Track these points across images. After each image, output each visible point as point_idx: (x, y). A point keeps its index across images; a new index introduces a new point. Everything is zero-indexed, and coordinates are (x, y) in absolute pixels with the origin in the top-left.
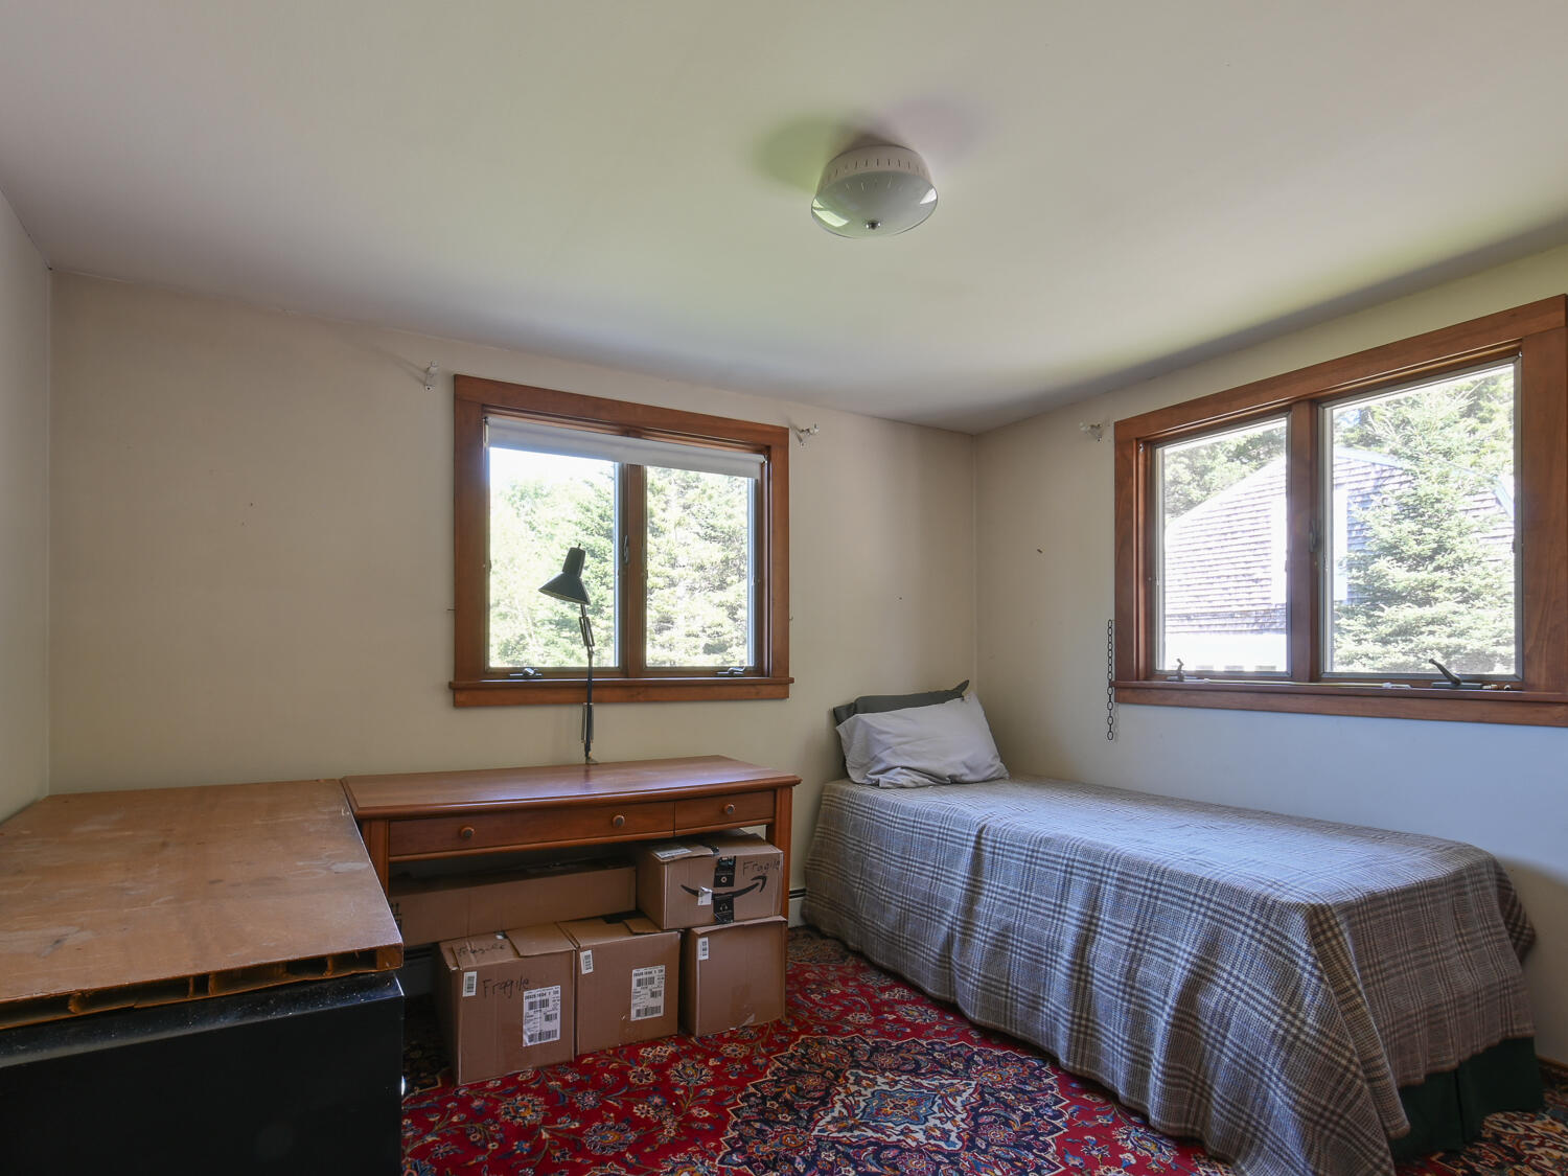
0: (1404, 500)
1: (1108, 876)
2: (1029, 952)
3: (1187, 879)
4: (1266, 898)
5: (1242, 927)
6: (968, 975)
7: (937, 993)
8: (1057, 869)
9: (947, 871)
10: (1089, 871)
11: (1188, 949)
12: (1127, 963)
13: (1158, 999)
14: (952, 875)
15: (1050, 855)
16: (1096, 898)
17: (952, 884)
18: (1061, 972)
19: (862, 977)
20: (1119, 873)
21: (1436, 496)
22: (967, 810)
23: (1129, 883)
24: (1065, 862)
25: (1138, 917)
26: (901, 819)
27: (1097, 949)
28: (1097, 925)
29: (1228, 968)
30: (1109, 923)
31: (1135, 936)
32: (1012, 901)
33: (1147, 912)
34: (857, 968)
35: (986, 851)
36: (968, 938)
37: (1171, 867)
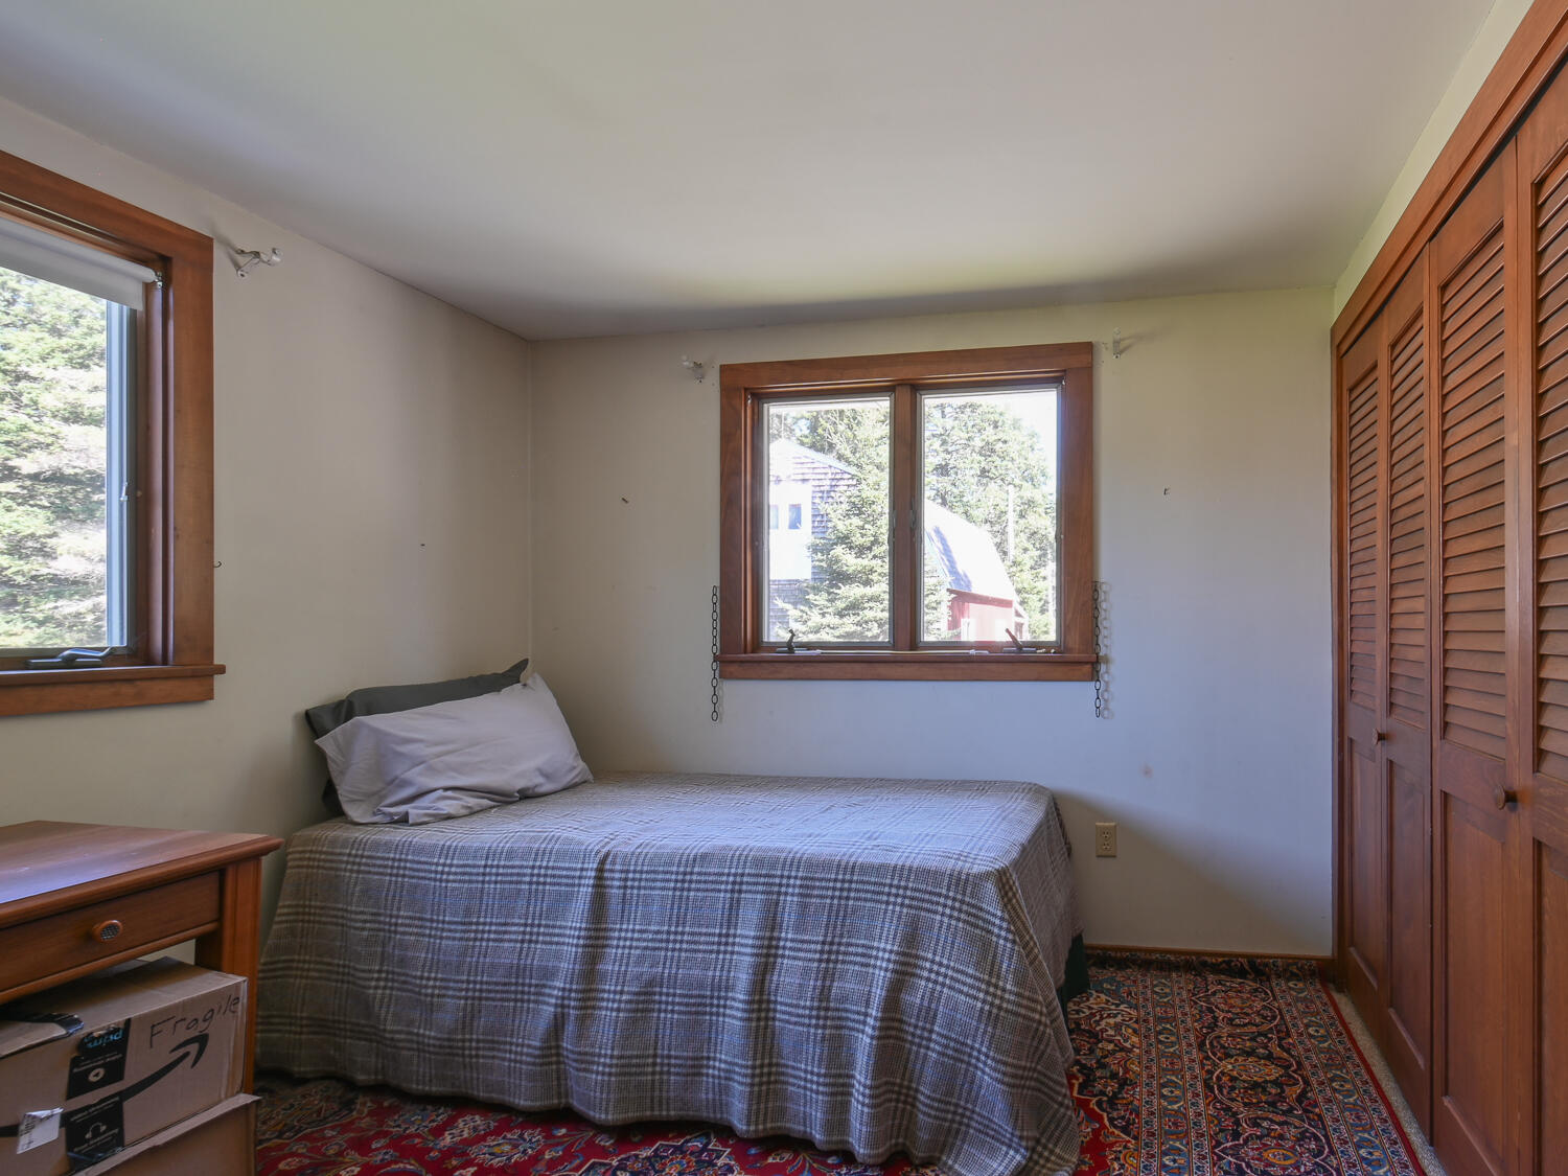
0: (853, 500)
1: (788, 886)
2: (687, 1005)
3: (880, 869)
4: (960, 873)
5: (940, 909)
6: (593, 1063)
7: (538, 1104)
8: (719, 891)
9: (547, 926)
10: (764, 884)
11: (886, 947)
12: (819, 983)
13: (858, 1013)
14: (557, 931)
15: (710, 874)
16: (775, 914)
17: (557, 943)
18: (734, 1017)
19: (395, 1126)
20: (802, 878)
21: (872, 499)
22: (574, 835)
23: (814, 888)
24: (731, 879)
25: (827, 925)
26: (458, 866)
27: (779, 976)
28: (777, 947)
29: (930, 956)
30: (792, 940)
31: (827, 948)
32: (657, 945)
33: (837, 916)
34: (380, 1114)
35: (612, 887)
36: (589, 1011)
37: (860, 860)
